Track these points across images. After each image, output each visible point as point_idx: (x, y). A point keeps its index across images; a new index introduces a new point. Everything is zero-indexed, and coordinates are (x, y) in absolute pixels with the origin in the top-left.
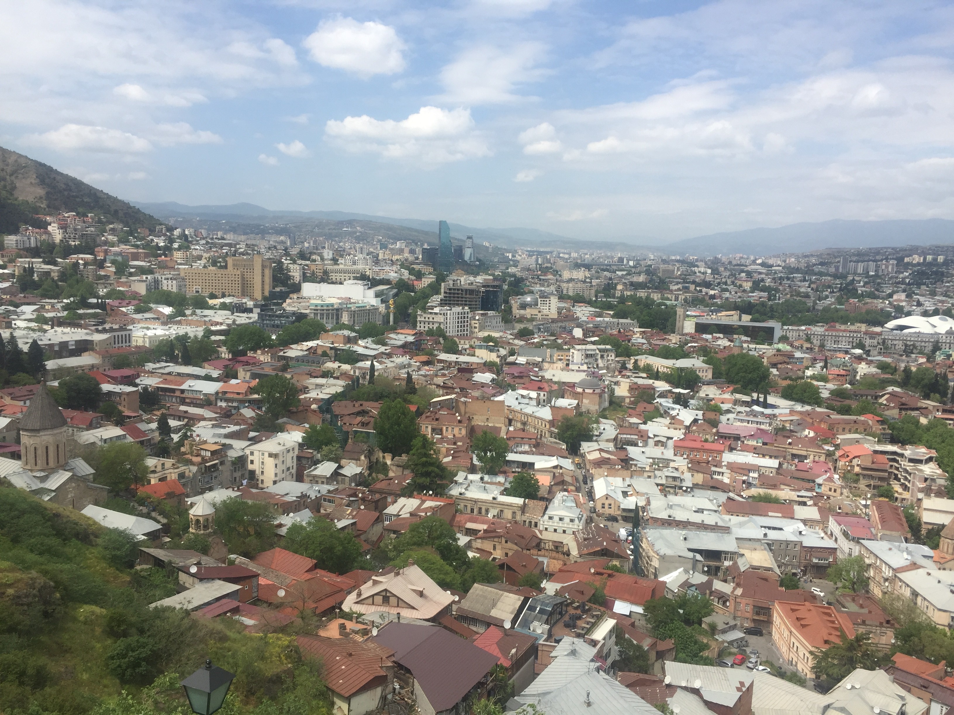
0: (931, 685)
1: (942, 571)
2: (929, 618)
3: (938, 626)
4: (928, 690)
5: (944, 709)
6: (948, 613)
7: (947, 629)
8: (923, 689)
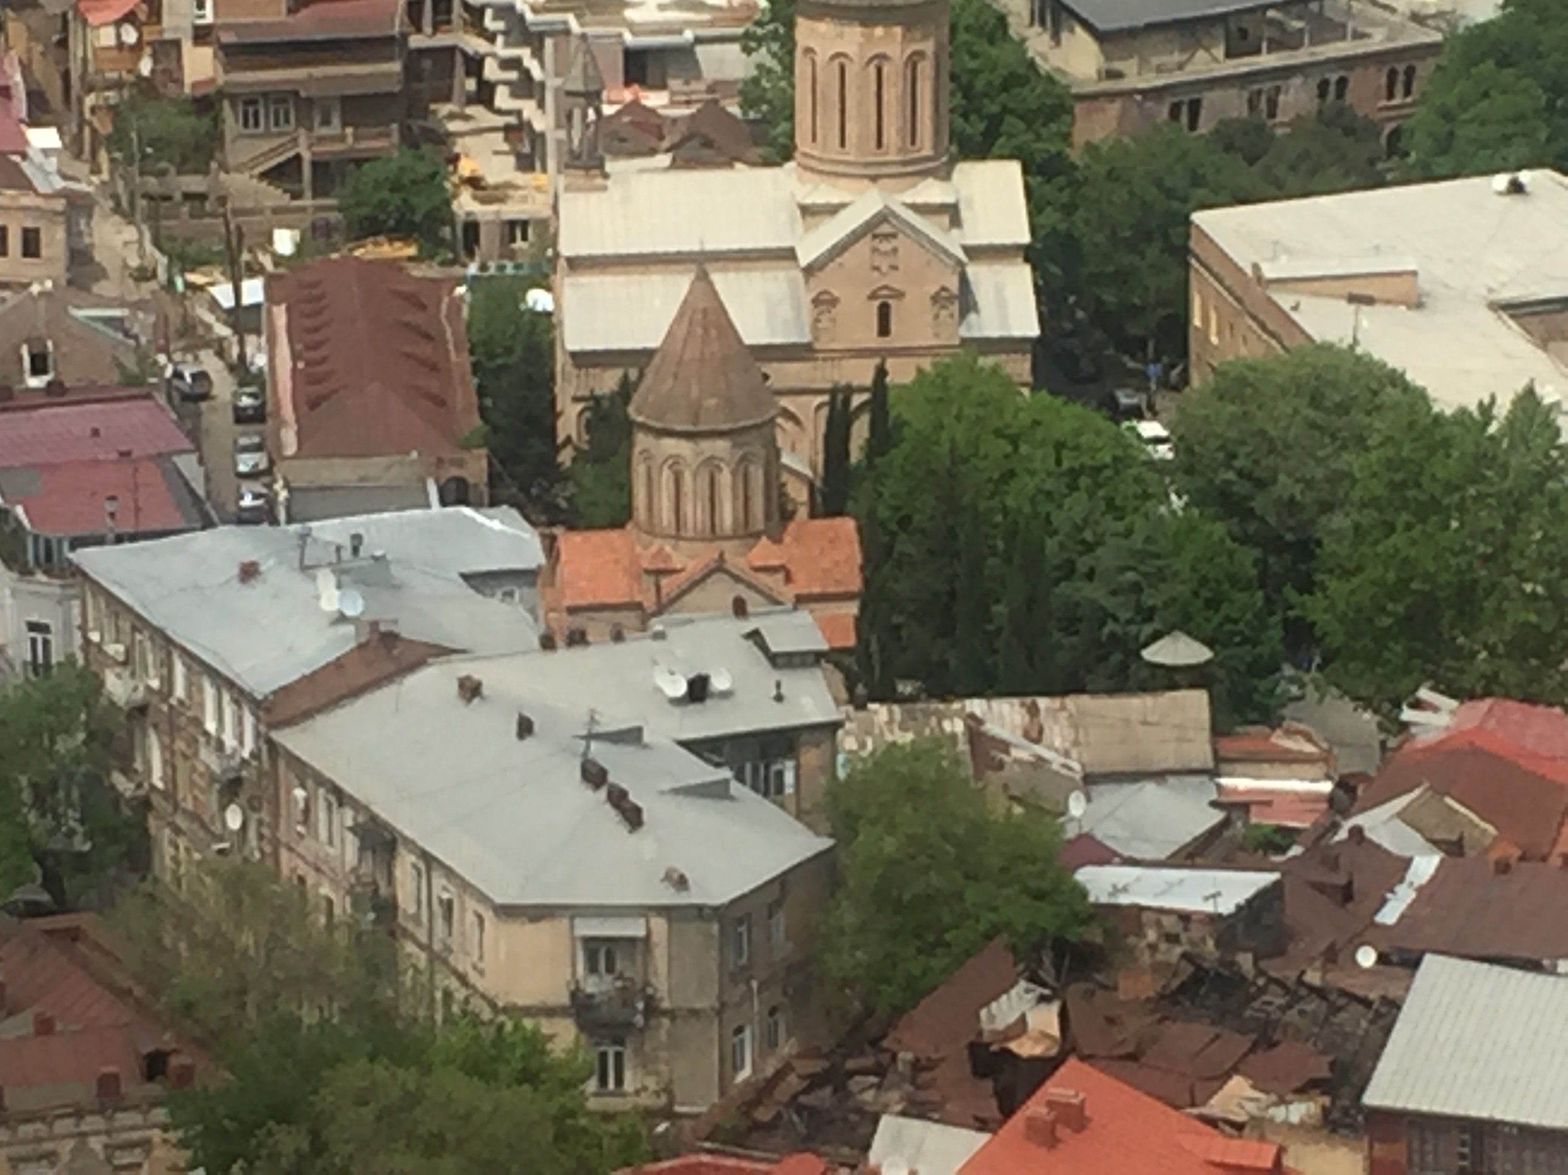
1: (563, 655)
6: (561, 924)
7: (567, 1029)
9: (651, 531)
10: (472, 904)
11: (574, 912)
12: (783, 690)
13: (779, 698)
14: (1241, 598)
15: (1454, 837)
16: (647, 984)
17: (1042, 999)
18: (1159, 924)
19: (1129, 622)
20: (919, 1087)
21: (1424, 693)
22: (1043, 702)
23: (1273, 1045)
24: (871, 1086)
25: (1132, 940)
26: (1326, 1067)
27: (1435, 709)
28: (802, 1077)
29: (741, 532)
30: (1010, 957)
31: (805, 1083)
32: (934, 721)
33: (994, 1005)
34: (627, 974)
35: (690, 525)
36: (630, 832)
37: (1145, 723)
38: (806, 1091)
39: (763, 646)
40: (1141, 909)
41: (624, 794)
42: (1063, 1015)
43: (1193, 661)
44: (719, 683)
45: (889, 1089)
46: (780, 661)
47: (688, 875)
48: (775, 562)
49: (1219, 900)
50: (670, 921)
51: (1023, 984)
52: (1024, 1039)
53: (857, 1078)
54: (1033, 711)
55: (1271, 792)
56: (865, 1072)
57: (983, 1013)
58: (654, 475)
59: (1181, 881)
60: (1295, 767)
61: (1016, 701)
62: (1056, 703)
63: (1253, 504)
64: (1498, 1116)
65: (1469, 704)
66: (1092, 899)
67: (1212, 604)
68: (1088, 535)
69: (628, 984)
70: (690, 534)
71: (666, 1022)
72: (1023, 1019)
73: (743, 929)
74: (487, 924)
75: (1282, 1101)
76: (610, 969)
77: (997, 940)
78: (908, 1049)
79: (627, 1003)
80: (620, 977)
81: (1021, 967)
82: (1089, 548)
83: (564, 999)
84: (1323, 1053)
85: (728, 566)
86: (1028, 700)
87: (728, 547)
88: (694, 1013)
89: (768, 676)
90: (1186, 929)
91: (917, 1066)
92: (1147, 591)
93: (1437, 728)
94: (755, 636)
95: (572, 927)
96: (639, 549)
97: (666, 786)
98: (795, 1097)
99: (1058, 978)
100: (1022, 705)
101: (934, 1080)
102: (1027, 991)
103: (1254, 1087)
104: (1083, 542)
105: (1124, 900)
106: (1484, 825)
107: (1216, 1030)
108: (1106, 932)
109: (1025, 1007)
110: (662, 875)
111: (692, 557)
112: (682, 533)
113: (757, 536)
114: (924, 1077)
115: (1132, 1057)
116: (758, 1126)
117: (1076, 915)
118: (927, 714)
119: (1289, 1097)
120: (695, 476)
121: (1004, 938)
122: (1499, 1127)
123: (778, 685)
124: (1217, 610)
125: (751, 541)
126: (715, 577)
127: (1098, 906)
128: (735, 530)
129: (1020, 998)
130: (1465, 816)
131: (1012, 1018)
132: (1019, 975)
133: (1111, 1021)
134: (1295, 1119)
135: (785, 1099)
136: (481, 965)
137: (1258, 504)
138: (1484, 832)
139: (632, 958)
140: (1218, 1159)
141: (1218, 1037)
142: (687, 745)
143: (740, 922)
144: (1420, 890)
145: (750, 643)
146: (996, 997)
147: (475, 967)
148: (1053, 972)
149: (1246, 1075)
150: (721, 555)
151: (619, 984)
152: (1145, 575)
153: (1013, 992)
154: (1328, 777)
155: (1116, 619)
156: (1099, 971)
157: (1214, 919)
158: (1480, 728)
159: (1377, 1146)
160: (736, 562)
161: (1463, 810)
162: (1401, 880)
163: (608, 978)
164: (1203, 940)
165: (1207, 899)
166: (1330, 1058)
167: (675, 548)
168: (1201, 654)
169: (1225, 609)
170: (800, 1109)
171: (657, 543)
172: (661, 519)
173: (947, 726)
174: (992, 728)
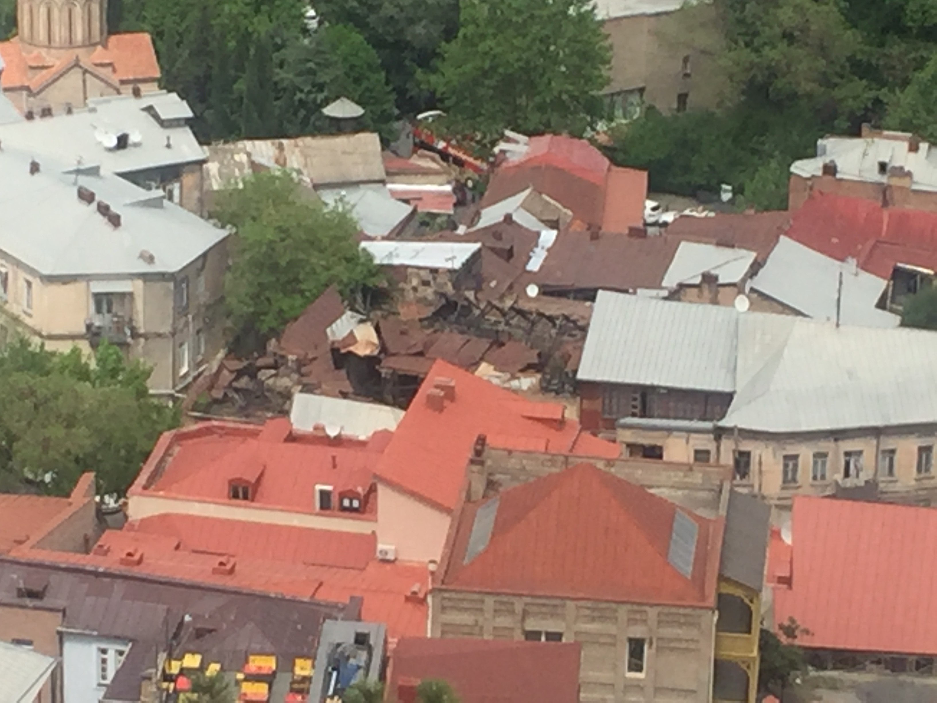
0: (54, 578)
1: (38, 122)
2: (16, 319)
3: (50, 346)
4: (46, 602)
5: (111, 656)
6: (81, 285)
7: (85, 347)
8: (28, 602)
9: (32, 43)
10: (23, 275)
11: (88, 278)
12: (171, 142)
13: (168, 146)
14: (374, 77)
15: (555, 218)
16: (131, 320)
17: (361, 321)
18: (418, 275)
19: (310, 92)
20: (302, 375)
21: (508, 133)
22: (285, 142)
23: (502, 344)
24: (272, 376)
25: (401, 285)
26: (535, 356)
27: (516, 142)
28: (231, 372)
29: (87, 43)
30: (340, 298)
31: (234, 376)
32: (229, 156)
33: (334, 326)
34: (120, 314)
35: (57, 39)
36: (114, 230)
37: (344, 153)
38: (236, 379)
39: (156, 117)
40: (407, 267)
41: (107, 208)
42: (377, 329)
43: (355, 115)
44: (133, 138)
45: (282, 377)
46: (165, 124)
47: (154, 254)
48: (107, 61)
49: (455, 261)
50: (145, 281)
51: (349, 313)
52: (357, 345)
53: (263, 371)
54: (281, 147)
55: (419, 192)
56: (268, 367)
57: (328, 330)
58: (35, 11)
59: (423, 249)
60: (431, 178)
61: (269, 142)
62: (292, 141)
63: (368, 20)
64: (656, 383)
65: (535, 139)
66: (377, 261)
67: (357, 81)
68: (278, 40)
69: (121, 320)
70: (57, 45)
71: (142, 340)
72: (351, 333)
73: (184, 285)
74: (34, 286)
75: (514, 377)
76: (109, 311)
77: (331, 287)
78: (292, 354)
79: (120, 329)
80: (116, 315)
81: (346, 303)
82: (278, 48)
83: (83, 330)
84: (532, 348)
85: (81, 64)
86: (277, 141)
87: (80, 52)
88: (159, 335)
89: (161, 134)
90: (434, 279)
91: (300, 363)
92: (319, 74)
93: (520, 153)
94: (150, 109)
95: (88, 286)
96: (24, 54)
97: (128, 201)
98: (230, 383)
99: (365, 309)
100: (273, 144)
101: (311, 372)
102: (352, 317)
103: (495, 369)
104: (276, 44)
105: (396, 262)
106: (565, 210)
107: (466, 337)
108: (389, 281)
109: (351, 328)
110: (138, 255)
111: (58, 58)
112: (53, 44)
113: (95, 45)
114: (304, 370)
115: (421, 354)
116: (216, 401)
117: (370, 271)
118: (225, 151)
119: (519, 375)
120: (60, 11)
121: (335, 286)
122: (657, 390)
123: (168, 138)
124: (360, 85)
125: (92, 48)
126: (72, 71)
127: (382, 266)
128: (84, 41)
129: (348, 321)
130: (554, 205)
131: (345, 333)
132: (345, 308)
133: (403, 333)
134: (525, 387)
135: (226, 384)
136: (29, 311)
137: (372, 19)
138: (565, 214)
139: (123, 305)
140: (530, 414)
141: (468, 341)
142: (124, 175)
143: (182, 281)
144: (548, 250)
145: (145, 114)
146: (334, 321)
147: (25, 313)
148: (363, 305)
149: (490, 363)
150: (77, 57)
151: (115, 319)
152: (318, 64)
153: (344, 317)
154: (449, 183)
155: (301, 91)
156: (385, 303)
157: (451, 271)
158: (548, 152)
159: (585, 401)
160: (85, 62)
161: (552, 202)
162: (537, 245)
163: (108, 316)
164: (446, 284)
165: (447, 260)
166: (537, 351)
167: (48, 54)
168: (356, 111)
169: (365, 84)
170: (237, 390)
171: (36, 52)
172: (39, 36)
173: (237, 157)
174: (258, 159)
